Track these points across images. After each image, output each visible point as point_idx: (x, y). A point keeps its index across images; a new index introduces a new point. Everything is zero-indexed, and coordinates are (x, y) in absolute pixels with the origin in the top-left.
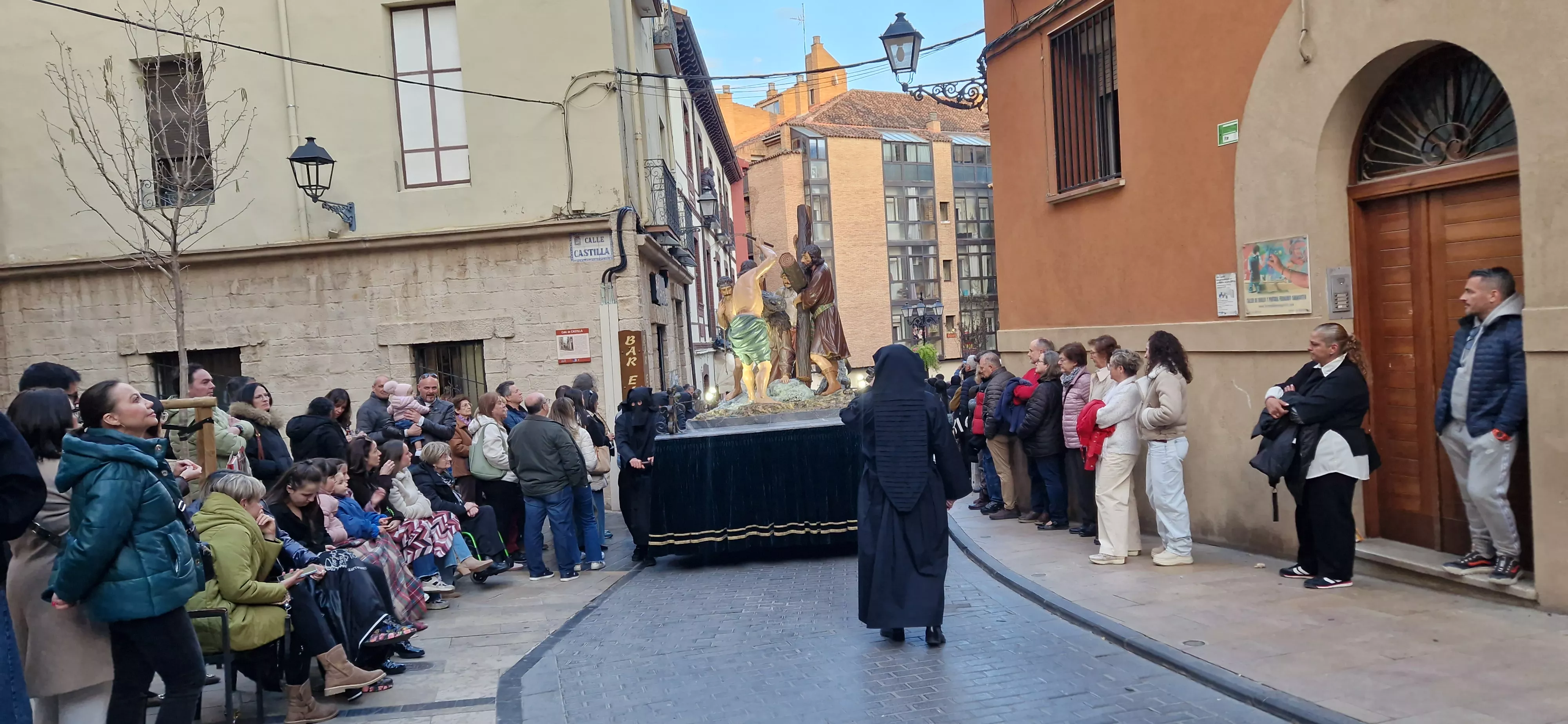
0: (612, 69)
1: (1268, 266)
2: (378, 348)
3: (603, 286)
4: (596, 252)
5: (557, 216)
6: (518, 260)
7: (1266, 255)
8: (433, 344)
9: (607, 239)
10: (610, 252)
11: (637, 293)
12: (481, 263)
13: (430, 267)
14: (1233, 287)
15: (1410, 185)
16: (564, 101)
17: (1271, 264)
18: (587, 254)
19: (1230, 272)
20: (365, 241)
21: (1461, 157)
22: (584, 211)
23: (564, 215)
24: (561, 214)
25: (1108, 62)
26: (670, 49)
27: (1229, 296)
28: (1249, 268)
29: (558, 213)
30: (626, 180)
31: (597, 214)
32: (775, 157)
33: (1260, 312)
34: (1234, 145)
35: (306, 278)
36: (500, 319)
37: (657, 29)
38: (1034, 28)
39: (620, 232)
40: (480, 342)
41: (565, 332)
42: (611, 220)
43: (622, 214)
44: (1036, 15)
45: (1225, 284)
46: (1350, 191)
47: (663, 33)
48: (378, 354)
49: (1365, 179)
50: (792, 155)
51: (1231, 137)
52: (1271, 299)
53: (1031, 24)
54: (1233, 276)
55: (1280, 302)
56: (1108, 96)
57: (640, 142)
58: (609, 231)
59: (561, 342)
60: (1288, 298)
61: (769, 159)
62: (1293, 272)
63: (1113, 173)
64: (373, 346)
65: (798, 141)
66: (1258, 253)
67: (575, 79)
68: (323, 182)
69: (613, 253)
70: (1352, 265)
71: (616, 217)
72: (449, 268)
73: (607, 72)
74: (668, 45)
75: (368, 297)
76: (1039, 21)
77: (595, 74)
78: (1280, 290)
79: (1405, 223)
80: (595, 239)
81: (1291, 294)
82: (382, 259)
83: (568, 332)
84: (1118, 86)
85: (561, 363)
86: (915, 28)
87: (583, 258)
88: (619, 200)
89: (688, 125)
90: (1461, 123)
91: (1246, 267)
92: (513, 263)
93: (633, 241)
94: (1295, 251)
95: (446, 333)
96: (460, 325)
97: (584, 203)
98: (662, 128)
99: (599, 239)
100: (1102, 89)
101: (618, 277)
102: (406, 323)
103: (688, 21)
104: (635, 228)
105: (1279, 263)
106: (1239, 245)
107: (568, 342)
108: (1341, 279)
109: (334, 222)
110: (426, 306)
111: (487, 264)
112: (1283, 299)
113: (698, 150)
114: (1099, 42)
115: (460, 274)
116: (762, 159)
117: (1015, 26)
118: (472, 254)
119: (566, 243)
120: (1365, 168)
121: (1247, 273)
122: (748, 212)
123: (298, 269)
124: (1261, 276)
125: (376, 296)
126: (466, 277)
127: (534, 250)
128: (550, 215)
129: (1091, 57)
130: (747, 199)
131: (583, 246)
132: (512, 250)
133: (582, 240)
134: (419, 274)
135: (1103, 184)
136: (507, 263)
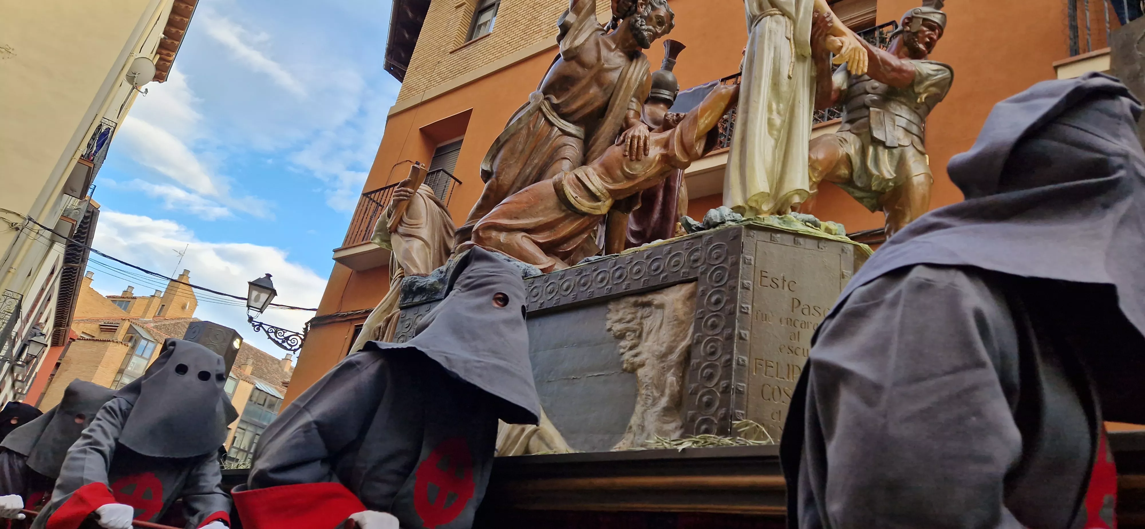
0: (25, 214)
26: (72, 224)
32: (105, 341)
37: (70, 208)
38: (348, 318)
44: (352, 311)
47: (75, 211)
50: (121, 345)
53: (348, 315)
61: (97, 340)
65: (132, 337)
73: (18, 215)
74: (74, 221)
76: (353, 316)
77: (7, 212)
86: (274, 287)
89: (47, 284)
98: (29, 275)
103: (97, 213)
113: (44, 306)
116: (91, 338)
117: (337, 312)
122: (52, 375)
130: (58, 365)
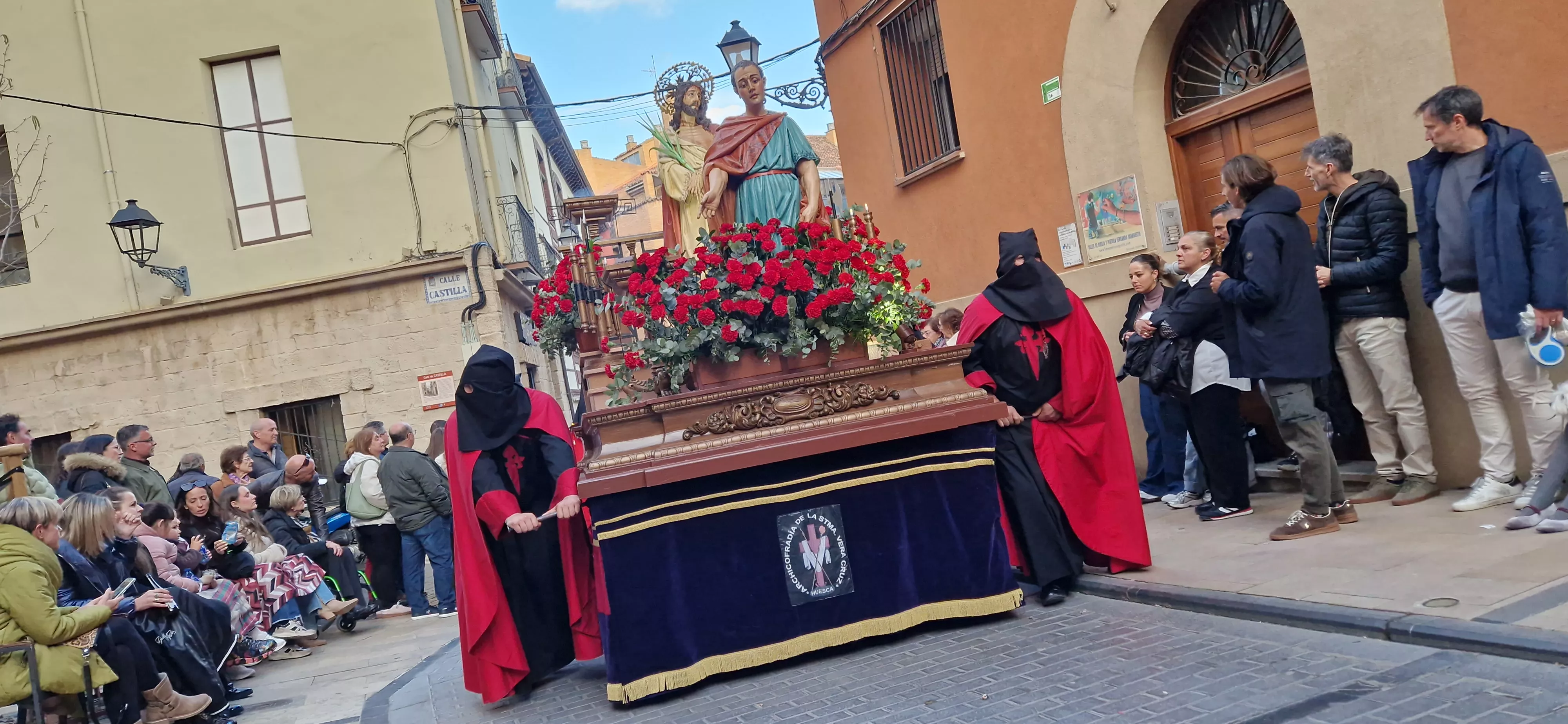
0: (451, 104)
1: (1102, 211)
2: (225, 416)
3: (463, 325)
4: (453, 291)
5: (407, 258)
6: (370, 308)
7: (1100, 201)
8: (285, 405)
9: (463, 277)
10: (467, 290)
11: (500, 329)
12: (330, 315)
13: (276, 325)
14: (1074, 236)
15: (1220, 113)
16: (404, 141)
17: (1106, 208)
18: (444, 295)
19: (1069, 223)
20: (202, 304)
21: (1260, 80)
22: (435, 250)
23: (415, 257)
24: (412, 256)
25: (936, 47)
26: (515, 92)
27: (1072, 246)
28: (1086, 216)
29: (409, 255)
30: (478, 216)
31: (451, 253)
33: (1101, 256)
34: (1058, 100)
35: (139, 351)
36: (356, 371)
37: (500, 74)
38: (863, 20)
39: (476, 268)
40: (336, 397)
41: (428, 377)
42: (465, 256)
43: (476, 250)
44: (863, 8)
45: (1067, 235)
46: (1168, 129)
47: (506, 76)
48: (225, 422)
49: (1180, 116)
51: (1055, 94)
52: (1109, 242)
53: (861, 17)
54: (1073, 226)
55: (1117, 243)
56: (940, 79)
57: (489, 180)
58: (464, 269)
59: (424, 388)
60: (1124, 238)
62: (1126, 211)
63: (953, 147)
64: (219, 414)
66: (1092, 200)
67: (414, 118)
68: (149, 244)
69: (470, 291)
70: (1179, 198)
71: (470, 253)
72: (296, 324)
73: (447, 108)
74: (513, 87)
75: (210, 364)
76: (867, 14)
77: (435, 111)
78: (1116, 232)
79: (1220, 152)
80: (451, 279)
81: (1126, 233)
82: (222, 321)
83: (431, 376)
84: (949, 69)
85: (425, 409)
86: (750, 35)
87: (440, 298)
88: (472, 236)
89: (544, 174)
90: (1256, 48)
91: (1083, 216)
92: (365, 312)
93: (490, 277)
94: (1126, 192)
95: (298, 392)
96: (312, 382)
97: (436, 243)
98: (515, 172)
99: (455, 278)
100: (934, 73)
101: (478, 315)
102: (253, 386)
103: (533, 69)
104: (492, 263)
105: (1113, 207)
106: (1074, 196)
107: (432, 387)
108: (1170, 213)
109: (165, 287)
110: (275, 367)
111: (337, 316)
112: (1120, 239)
114: (925, 28)
115: (308, 329)
117: (845, 21)
118: (319, 306)
119: (419, 285)
120: (1178, 105)
121: (1085, 221)
123: (129, 341)
124: (1098, 221)
125: (218, 362)
126: (316, 331)
127: (386, 294)
128: (400, 258)
129: (920, 44)
131: (439, 285)
132: (362, 298)
133: (437, 280)
134: (264, 333)
135: (945, 159)
136: (358, 312)
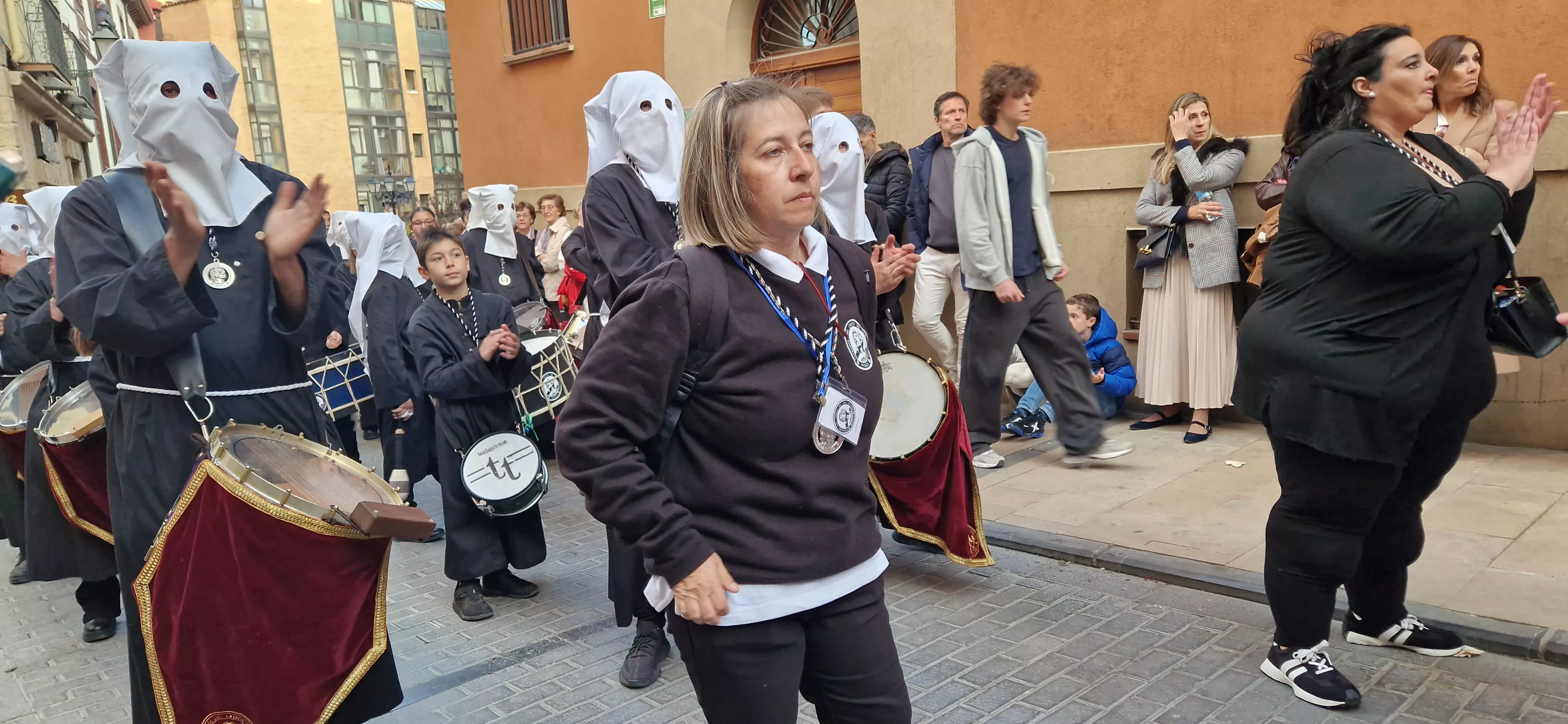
21: (827, 43)
34: (662, 18)
46: (752, 67)
49: (762, 57)
51: (660, 11)
63: (563, 37)
90: (826, 13)
120: (762, 48)
135: (555, 48)
